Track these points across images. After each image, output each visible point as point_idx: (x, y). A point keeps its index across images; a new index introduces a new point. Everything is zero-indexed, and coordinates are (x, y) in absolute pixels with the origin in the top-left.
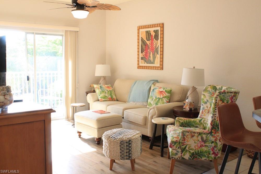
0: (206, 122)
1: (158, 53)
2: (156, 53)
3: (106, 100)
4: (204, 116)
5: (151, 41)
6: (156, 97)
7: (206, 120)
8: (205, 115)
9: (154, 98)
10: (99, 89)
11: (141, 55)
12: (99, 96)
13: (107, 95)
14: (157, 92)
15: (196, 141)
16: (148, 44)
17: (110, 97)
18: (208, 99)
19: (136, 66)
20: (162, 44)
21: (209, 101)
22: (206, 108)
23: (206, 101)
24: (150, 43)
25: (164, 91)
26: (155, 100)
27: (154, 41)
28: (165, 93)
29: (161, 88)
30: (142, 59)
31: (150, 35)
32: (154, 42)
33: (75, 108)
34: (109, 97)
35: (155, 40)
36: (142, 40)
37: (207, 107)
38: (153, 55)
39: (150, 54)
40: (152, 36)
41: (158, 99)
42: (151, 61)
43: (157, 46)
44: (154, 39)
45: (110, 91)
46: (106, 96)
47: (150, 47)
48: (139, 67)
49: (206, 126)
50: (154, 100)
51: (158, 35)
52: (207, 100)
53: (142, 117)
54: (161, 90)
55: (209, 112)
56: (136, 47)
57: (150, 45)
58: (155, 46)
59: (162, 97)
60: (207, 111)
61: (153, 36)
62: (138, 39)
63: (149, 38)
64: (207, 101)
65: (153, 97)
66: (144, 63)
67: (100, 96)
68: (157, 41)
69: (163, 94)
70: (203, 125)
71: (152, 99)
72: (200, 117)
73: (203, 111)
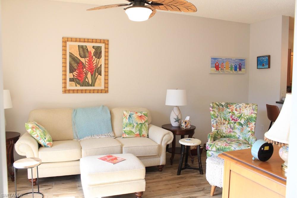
0: (221, 132)
1: (100, 74)
2: (97, 74)
5: (88, 58)
6: (137, 124)
7: (221, 130)
9: (135, 125)
11: (69, 75)
14: (136, 117)
16: (84, 62)
19: (61, 89)
20: (106, 64)
21: (219, 115)
24: (87, 60)
25: (143, 115)
26: (137, 127)
27: (93, 60)
28: (145, 117)
29: (136, 113)
30: (71, 80)
31: (86, 51)
32: (94, 61)
35: (95, 58)
36: (71, 56)
38: (92, 75)
39: (86, 74)
40: (91, 53)
41: (140, 125)
42: (89, 83)
43: (99, 66)
44: (94, 57)
47: (87, 66)
48: (66, 91)
49: (223, 135)
50: (135, 127)
51: (101, 52)
52: (217, 114)
54: (140, 114)
55: (221, 124)
56: (61, 65)
57: (87, 63)
58: (95, 65)
59: (143, 122)
61: (92, 52)
62: (65, 55)
63: (84, 54)
65: (133, 124)
66: (76, 86)
67: (45, 139)
68: (98, 60)
70: (220, 135)
71: (133, 127)
72: (216, 129)
73: (217, 124)
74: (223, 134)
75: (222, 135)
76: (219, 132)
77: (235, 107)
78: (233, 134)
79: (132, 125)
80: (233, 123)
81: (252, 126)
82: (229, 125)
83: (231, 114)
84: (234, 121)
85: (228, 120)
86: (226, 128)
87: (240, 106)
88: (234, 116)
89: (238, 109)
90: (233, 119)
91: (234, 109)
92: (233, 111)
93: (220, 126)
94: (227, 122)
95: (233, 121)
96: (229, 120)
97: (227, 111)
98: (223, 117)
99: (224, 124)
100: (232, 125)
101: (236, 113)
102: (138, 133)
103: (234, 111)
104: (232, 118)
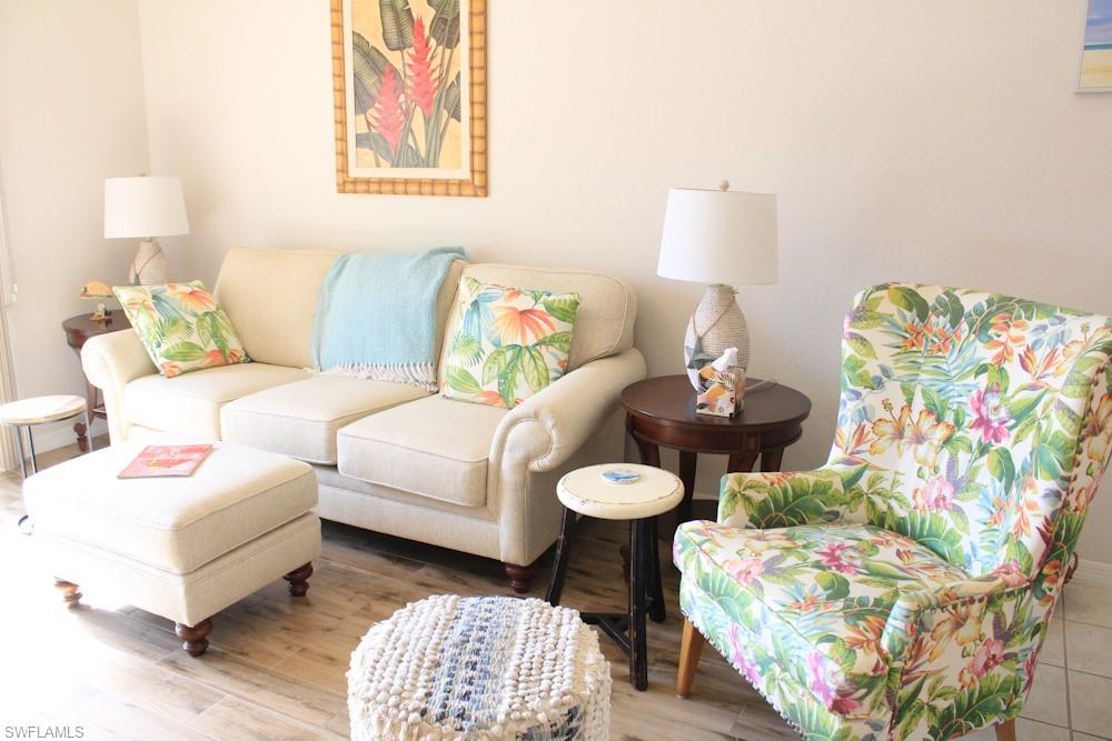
0: (886, 485)
1: (456, 115)
2: (445, 112)
3: (197, 363)
4: (872, 451)
5: (412, 51)
6: (497, 345)
7: (889, 476)
8: (881, 452)
9: (489, 349)
10: (148, 308)
11: (355, 124)
12: (157, 351)
13: (195, 339)
14: (498, 314)
15: (971, 647)
16: (399, 66)
17: (213, 346)
18: (889, 363)
19: (332, 178)
20: (481, 67)
21: (897, 373)
22: (881, 413)
23: (878, 373)
24: (409, 60)
25: (540, 307)
26: (493, 358)
27: (430, 55)
28: (546, 321)
29: (516, 293)
30: (361, 140)
31: (404, 17)
32: (432, 58)
33: (25, 430)
34: (209, 349)
35: (439, 44)
36: (360, 45)
37: (887, 406)
38: (427, 121)
39: (408, 115)
40: (421, 25)
41: (509, 354)
42: (416, 153)
43: (452, 78)
44: (433, 42)
45: (207, 313)
46: (191, 346)
47: (409, 83)
48: (348, 185)
49: (890, 507)
50: (485, 357)
51: (457, 19)
52: (880, 366)
53: (464, 469)
54: (524, 303)
55: (900, 434)
56: (328, 83)
57: (409, 72)
58: (436, 74)
59: (531, 340)
60: (888, 429)
61: (427, 23)
62: (338, 43)
63: (401, 33)
64: (886, 372)
65: (479, 343)
66: (378, 165)
67: (159, 346)
68: (448, 51)
69: (537, 323)
70: (872, 504)
71: (478, 356)
72: (849, 462)
73: (861, 429)
74: (894, 503)
75: (882, 506)
76: (863, 484)
77: (1029, 340)
78: (948, 521)
79: (474, 347)
80: (975, 446)
81: (1032, 506)
82: (946, 453)
83: (983, 381)
84: (986, 433)
85: (949, 418)
86: (926, 471)
87: (1061, 338)
88: (993, 401)
89: (1040, 354)
90: (982, 422)
91: (1019, 350)
92: (1006, 365)
93: (883, 443)
94: (941, 432)
95: (975, 436)
96: (958, 423)
97: (968, 354)
98: (923, 392)
99: (919, 439)
100: (963, 457)
101: (1017, 376)
102: (494, 387)
103: (1013, 367)
104: (978, 410)
